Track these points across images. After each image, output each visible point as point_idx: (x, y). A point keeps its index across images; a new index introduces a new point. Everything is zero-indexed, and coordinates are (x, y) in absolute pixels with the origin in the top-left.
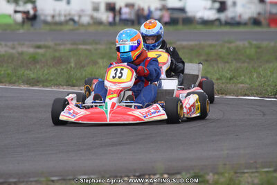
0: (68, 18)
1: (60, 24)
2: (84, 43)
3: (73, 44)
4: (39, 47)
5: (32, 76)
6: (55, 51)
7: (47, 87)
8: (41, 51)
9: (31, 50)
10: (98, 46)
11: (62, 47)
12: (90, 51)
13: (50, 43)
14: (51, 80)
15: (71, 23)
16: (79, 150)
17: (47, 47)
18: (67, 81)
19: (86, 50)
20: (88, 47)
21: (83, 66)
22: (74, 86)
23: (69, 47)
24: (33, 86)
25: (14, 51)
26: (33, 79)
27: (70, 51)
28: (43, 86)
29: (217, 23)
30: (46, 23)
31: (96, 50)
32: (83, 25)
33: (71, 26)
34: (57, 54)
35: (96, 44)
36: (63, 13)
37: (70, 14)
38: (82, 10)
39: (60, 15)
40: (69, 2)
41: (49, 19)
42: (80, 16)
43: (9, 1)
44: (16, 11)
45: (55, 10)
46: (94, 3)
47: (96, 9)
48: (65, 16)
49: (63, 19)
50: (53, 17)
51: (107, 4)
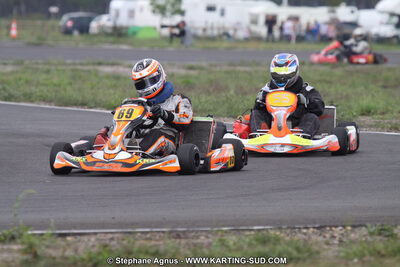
0: (221, 32)
1: (212, 39)
2: (242, 64)
3: (231, 65)
4: (191, 68)
6: (211, 72)
8: (192, 73)
9: (183, 72)
10: (260, 68)
11: (218, 69)
12: (249, 73)
13: (204, 64)
15: (225, 37)
17: (202, 68)
18: (228, 112)
19: (246, 72)
20: (248, 69)
21: (245, 94)
23: (225, 68)
27: (227, 72)
29: (395, 41)
30: (196, 37)
31: (256, 72)
32: (238, 41)
33: (225, 44)
34: (212, 77)
35: (258, 64)
36: (216, 25)
37: (223, 28)
38: (238, 23)
39: (212, 28)
40: (223, 13)
41: (200, 33)
42: (235, 30)
43: (154, 12)
44: (163, 27)
45: (206, 22)
46: (252, 15)
47: (254, 22)
48: (219, 29)
49: (215, 32)
50: (205, 30)
51: (267, 16)
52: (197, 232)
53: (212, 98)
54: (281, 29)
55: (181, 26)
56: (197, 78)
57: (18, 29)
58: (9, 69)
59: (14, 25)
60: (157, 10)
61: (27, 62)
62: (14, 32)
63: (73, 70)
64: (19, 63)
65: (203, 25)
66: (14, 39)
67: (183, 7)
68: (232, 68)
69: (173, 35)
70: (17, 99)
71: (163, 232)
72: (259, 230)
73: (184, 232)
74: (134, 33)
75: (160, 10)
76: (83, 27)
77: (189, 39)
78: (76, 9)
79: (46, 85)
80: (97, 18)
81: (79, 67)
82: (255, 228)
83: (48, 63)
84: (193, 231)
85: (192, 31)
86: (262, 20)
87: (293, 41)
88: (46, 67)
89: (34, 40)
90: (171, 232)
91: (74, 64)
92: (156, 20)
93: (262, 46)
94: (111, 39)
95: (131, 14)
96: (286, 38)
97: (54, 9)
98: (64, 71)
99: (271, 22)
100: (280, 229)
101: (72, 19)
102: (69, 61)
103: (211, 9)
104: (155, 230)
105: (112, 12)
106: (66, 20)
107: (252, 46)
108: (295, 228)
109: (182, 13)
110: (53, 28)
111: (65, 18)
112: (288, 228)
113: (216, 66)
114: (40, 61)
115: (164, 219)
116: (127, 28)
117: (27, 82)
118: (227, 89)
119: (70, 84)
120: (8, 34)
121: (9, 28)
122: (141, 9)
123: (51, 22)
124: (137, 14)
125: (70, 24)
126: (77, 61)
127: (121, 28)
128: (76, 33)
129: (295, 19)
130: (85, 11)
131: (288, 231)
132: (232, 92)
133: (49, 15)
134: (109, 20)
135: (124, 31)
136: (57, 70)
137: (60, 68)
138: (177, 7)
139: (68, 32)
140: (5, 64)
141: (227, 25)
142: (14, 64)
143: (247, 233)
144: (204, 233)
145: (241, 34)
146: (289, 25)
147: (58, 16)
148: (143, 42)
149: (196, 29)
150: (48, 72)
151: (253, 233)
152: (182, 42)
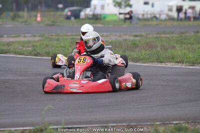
0: (152, 16)
1: (147, 20)
2: (164, 33)
3: (158, 34)
4: (136, 36)
5: (135, 56)
6: (147, 38)
7: (145, 63)
8: (137, 38)
9: (132, 38)
10: (174, 35)
11: (151, 36)
12: (168, 38)
13: (143, 34)
14: (147, 59)
15: (154, 19)
16: (169, 105)
17: (141, 36)
18: (157, 59)
19: (166, 37)
20: (168, 36)
21: (167, 49)
22: (161, 62)
23: (155, 36)
24: (136, 62)
25: (121, 39)
26: (136, 58)
27: (156, 38)
28: (143, 63)
30: (139, 19)
31: (172, 37)
32: (161, 21)
33: (155, 22)
34: (148, 40)
35: (173, 33)
36: (149, 12)
37: (153, 13)
38: (162, 11)
39: (147, 14)
40: (153, 6)
41: (141, 17)
42: (160, 15)
43: (115, 6)
44: (120, 14)
45: (144, 11)
46: (169, 6)
47: (170, 10)
48: (151, 14)
49: (149, 16)
50: (143, 15)
51: (177, 7)
52: (142, 125)
53: (148, 52)
54: (185, 13)
55: (130, 13)
56: (140, 41)
57: (41, 17)
58: (37, 39)
59: (39, 15)
60: (117, 5)
61: (46, 35)
62: (39, 19)
63: (72, 39)
64: (42, 35)
65: (142, 12)
66: (39, 22)
67: (131, 3)
68: (158, 35)
69: (126, 19)
70: (41, 55)
71: (124, 126)
72: (176, 124)
73: (135, 126)
74: (105, 18)
75: (119, 5)
76: (76, 15)
77: (134, 21)
78: (73, 6)
79: (57, 47)
80: (84, 10)
81: (75, 37)
82: (175, 122)
83: (58, 35)
84: (140, 125)
85: (137, 16)
86: (175, 9)
87: (192, 19)
88: (57, 37)
89: (50, 23)
90: (128, 126)
91: (72, 35)
92: (116, 10)
93: (175, 23)
94: (92, 21)
95: (103, 7)
96: (187, 18)
97: (60, 6)
98: (67, 39)
99: (179, 9)
100: (188, 123)
101: (70, 11)
102: (69, 34)
103: (146, 3)
104: (119, 124)
105: (92, 7)
106: (67, 12)
107: (169, 23)
108: (196, 122)
109: (130, 6)
110: (60, 16)
111: (66, 10)
112: (192, 122)
113: (149, 34)
114: (54, 34)
115: (124, 118)
116: (100, 15)
117: (47, 46)
118: (156, 47)
119: (70, 46)
120: (36, 20)
121: (36, 16)
122: (108, 5)
123: (59, 13)
124: (106, 7)
125: (69, 14)
126: (74, 34)
127: (97, 15)
128: (73, 18)
129: (193, 8)
130: (77, 6)
131: (193, 124)
132: (159, 49)
133: (58, 9)
134: (90, 11)
135: (99, 17)
136: (63, 39)
137: (64, 37)
138: (128, 2)
139: (68, 18)
140: (35, 36)
141: (155, 12)
142: (40, 36)
143: (170, 125)
144: (146, 126)
145: (163, 17)
146: (190, 11)
147: (63, 9)
148: (109, 22)
149: (139, 14)
150: (58, 40)
151: (173, 125)
152: (131, 22)
